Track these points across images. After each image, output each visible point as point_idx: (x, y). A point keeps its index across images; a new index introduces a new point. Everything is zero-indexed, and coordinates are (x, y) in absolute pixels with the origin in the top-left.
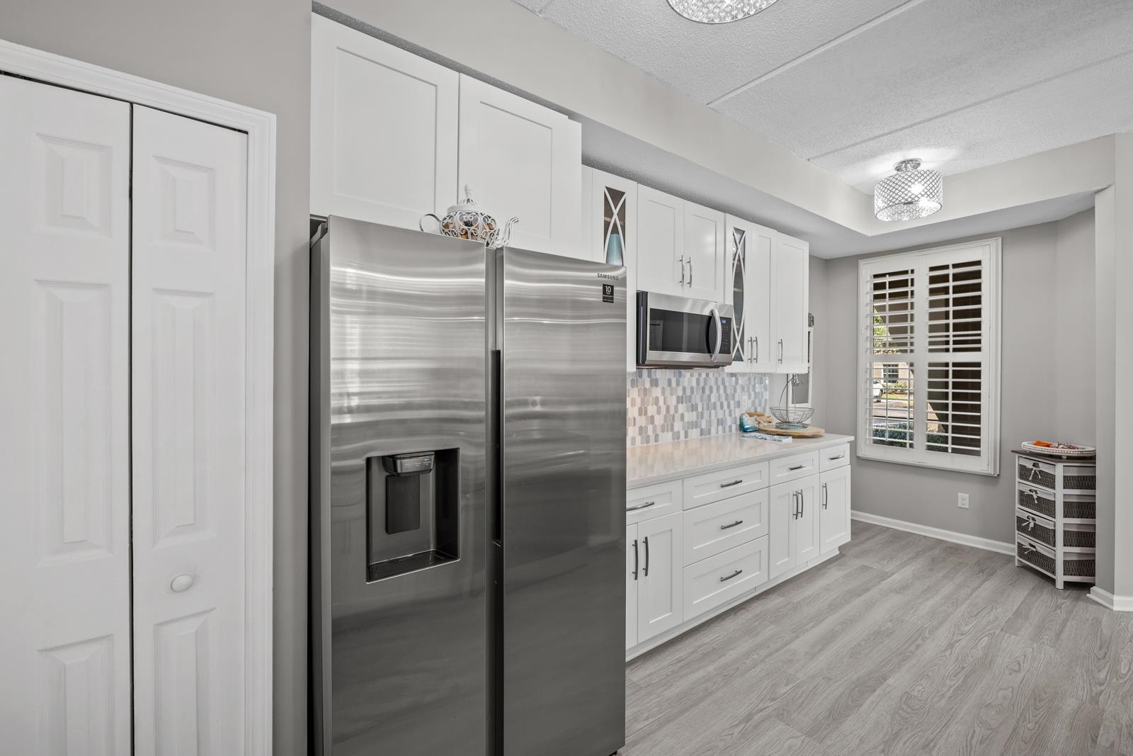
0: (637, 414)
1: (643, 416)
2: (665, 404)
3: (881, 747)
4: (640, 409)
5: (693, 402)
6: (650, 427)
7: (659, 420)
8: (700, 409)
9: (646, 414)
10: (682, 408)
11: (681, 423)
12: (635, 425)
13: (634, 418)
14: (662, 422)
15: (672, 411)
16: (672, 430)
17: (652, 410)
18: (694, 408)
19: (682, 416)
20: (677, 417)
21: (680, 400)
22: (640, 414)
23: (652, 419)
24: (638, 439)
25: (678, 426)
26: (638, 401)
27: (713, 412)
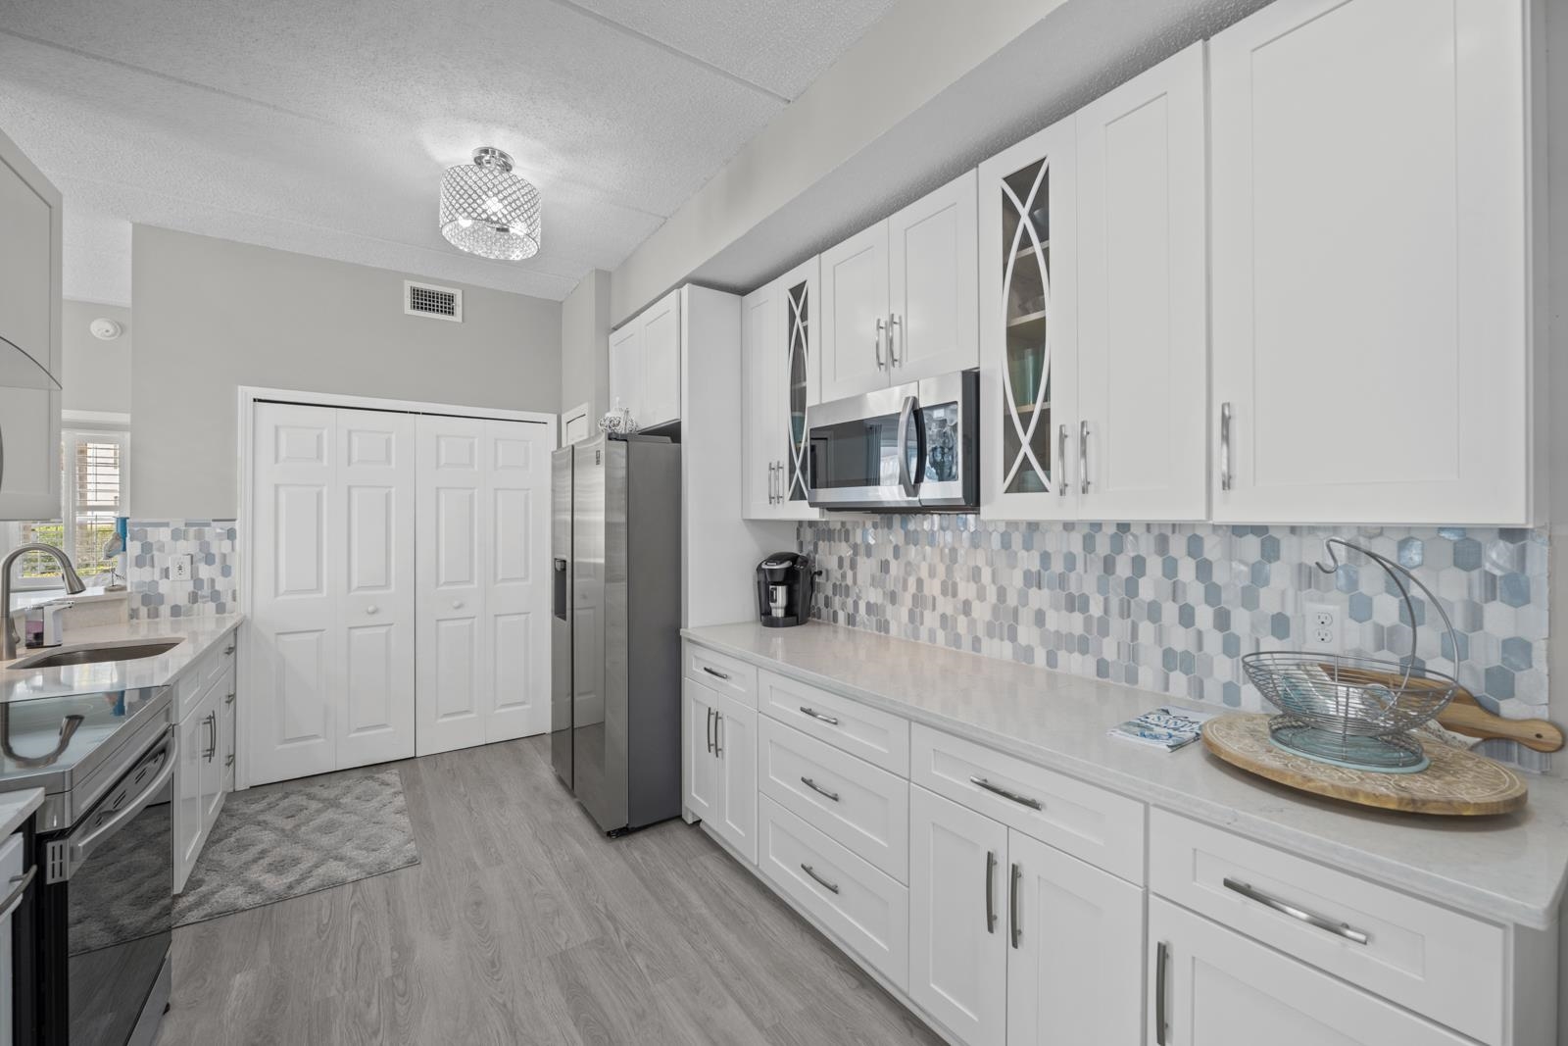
0: (939, 592)
1: (949, 597)
2: (994, 582)
3: (509, 1005)
4: (944, 583)
5: (1073, 589)
6: (962, 621)
7: (982, 612)
8: (1096, 609)
9: (954, 595)
10: (1039, 598)
11: (1035, 631)
12: (934, 609)
13: (934, 599)
14: (988, 617)
15: (1012, 600)
16: (1013, 638)
17: (966, 590)
18: (1076, 603)
19: (1040, 618)
20: (1026, 615)
21: (1034, 580)
22: (944, 593)
23: (967, 605)
24: (941, 635)
25: (1027, 634)
26: (941, 569)
27: (1146, 629)
